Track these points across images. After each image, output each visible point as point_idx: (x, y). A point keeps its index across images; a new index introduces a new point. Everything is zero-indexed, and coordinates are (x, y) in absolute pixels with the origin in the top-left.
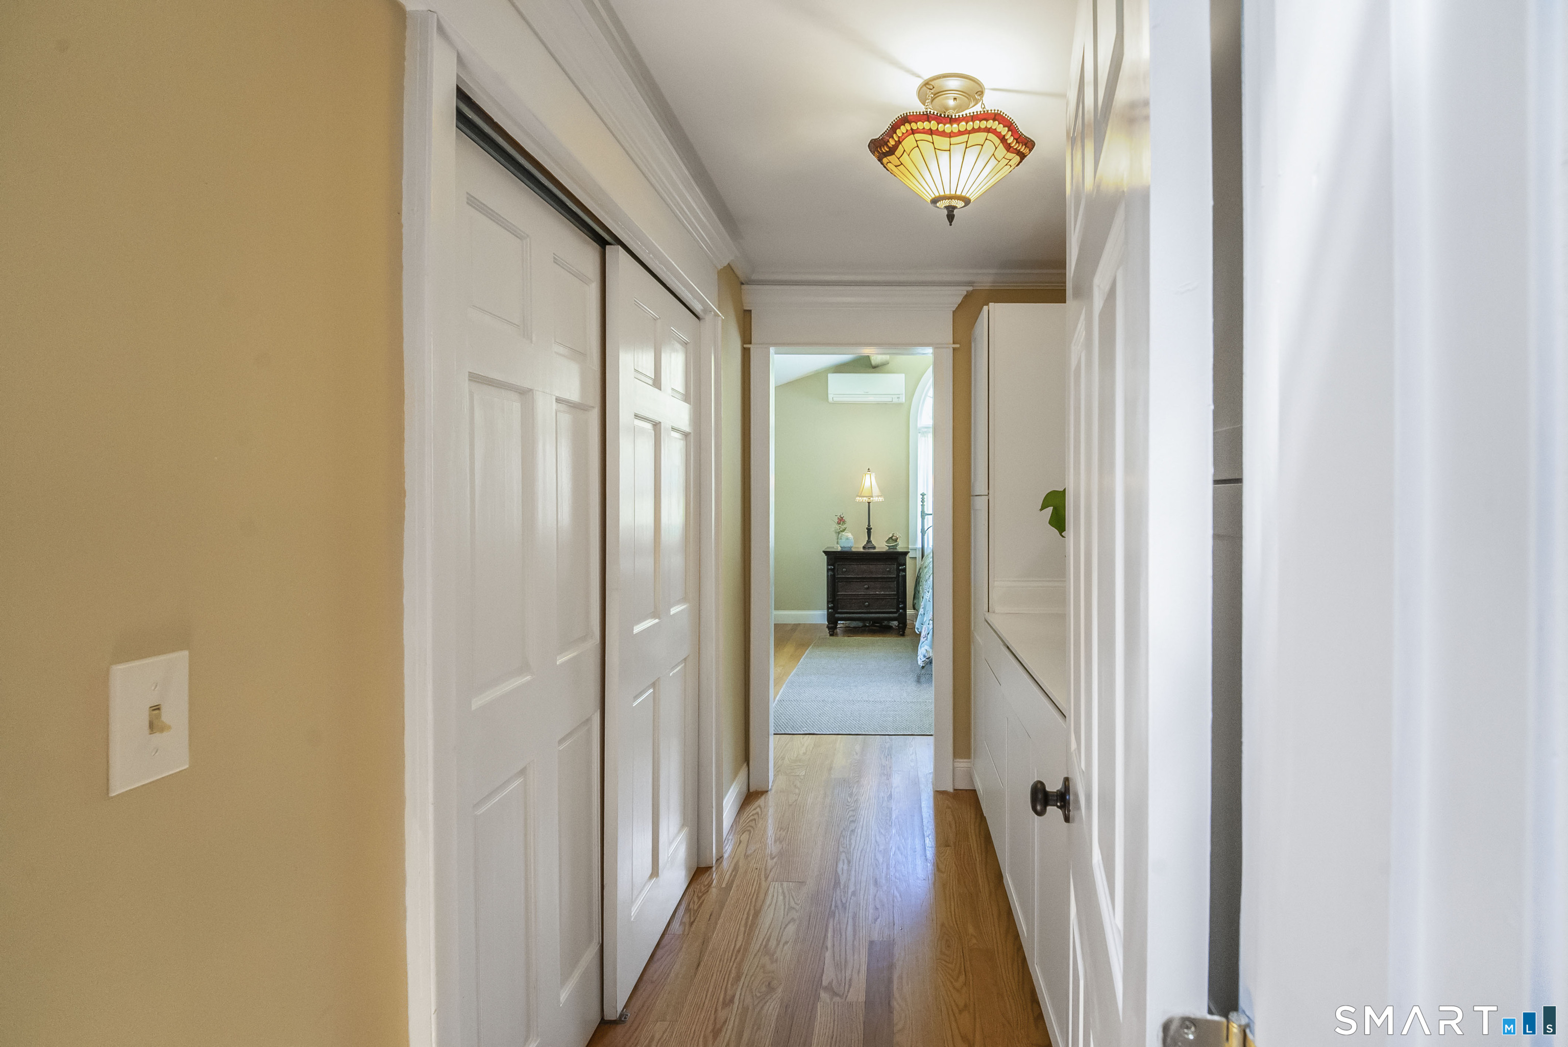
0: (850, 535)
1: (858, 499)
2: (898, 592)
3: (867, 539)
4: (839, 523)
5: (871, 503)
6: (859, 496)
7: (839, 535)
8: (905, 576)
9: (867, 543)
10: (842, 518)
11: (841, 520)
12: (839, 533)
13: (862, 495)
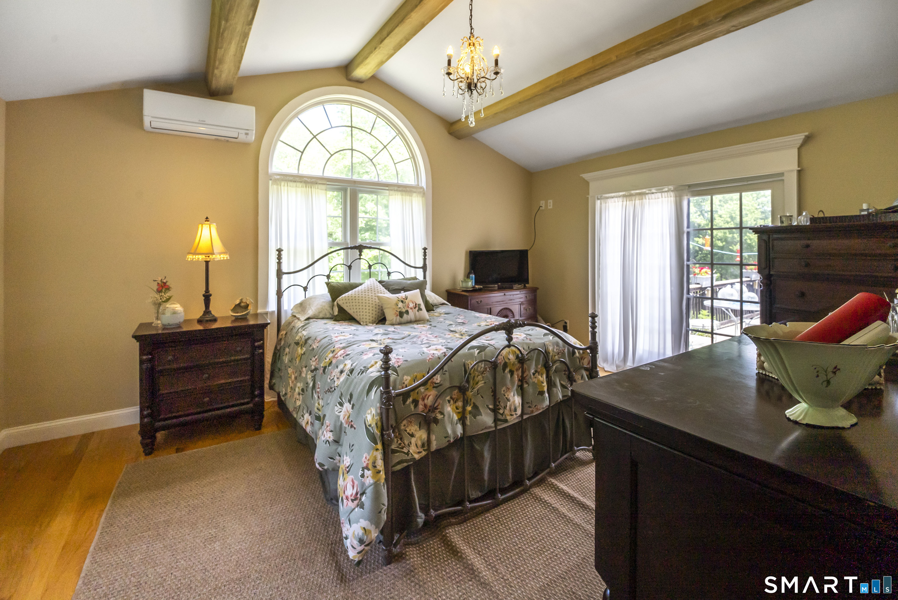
0: (178, 307)
1: (190, 257)
2: (252, 376)
3: (204, 309)
4: (159, 291)
5: (210, 263)
6: (191, 253)
7: (159, 307)
8: (263, 354)
9: (203, 315)
10: (165, 283)
11: (163, 287)
12: (160, 304)
13: (198, 251)
